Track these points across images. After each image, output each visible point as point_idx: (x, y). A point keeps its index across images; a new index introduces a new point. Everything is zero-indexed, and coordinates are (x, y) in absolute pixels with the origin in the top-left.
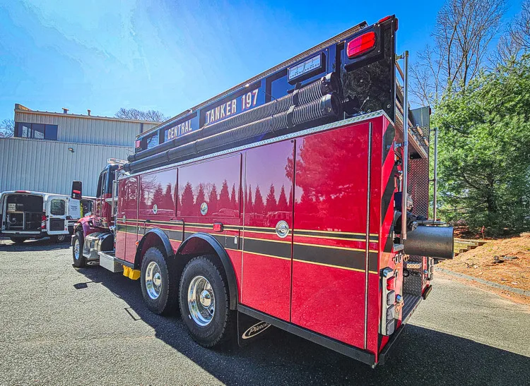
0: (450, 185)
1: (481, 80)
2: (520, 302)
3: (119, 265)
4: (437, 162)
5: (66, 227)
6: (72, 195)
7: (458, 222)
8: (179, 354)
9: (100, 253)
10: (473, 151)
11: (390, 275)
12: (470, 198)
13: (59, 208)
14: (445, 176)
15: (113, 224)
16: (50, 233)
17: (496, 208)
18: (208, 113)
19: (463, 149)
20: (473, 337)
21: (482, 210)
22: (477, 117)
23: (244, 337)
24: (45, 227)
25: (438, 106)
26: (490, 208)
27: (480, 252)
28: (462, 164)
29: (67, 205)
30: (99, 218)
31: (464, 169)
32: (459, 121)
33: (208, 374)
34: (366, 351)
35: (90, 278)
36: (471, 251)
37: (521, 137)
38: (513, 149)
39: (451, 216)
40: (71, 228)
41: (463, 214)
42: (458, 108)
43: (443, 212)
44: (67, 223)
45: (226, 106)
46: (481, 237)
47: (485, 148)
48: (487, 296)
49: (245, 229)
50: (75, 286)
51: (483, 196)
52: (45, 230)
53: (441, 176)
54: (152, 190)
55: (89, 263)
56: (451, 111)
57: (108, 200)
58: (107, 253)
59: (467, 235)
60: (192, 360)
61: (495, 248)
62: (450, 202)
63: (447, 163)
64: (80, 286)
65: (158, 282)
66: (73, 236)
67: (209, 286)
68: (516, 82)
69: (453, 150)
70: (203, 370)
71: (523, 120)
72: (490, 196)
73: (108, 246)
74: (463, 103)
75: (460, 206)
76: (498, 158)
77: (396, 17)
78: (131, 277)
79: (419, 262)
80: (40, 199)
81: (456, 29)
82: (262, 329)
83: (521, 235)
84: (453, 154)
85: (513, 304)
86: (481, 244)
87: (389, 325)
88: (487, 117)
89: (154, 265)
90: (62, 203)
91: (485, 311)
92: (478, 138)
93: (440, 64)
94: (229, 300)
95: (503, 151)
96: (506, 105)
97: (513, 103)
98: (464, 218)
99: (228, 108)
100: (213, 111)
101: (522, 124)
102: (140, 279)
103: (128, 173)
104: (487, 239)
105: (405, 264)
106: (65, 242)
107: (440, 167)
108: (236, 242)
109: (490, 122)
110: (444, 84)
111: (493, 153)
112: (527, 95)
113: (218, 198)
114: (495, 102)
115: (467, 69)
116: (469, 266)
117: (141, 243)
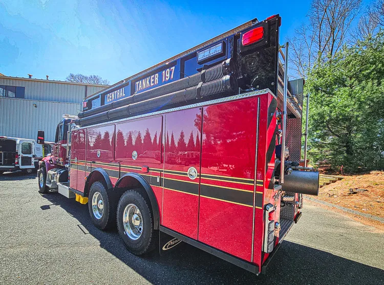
0: (317, 134)
1: (344, 53)
2: (368, 224)
3: (72, 193)
4: (308, 117)
5: (33, 163)
6: (38, 141)
7: (323, 162)
8: (118, 260)
9: (58, 183)
10: (336, 108)
11: (271, 209)
12: (333, 144)
13: (28, 149)
14: (314, 127)
15: (67, 163)
16: (21, 167)
17: (353, 151)
18: (137, 83)
19: (329, 106)
20: (331, 250)
21: (341, 153)
22: (340, 82)
23: (164, 249)
24: (18, 163)
25: (310, 73)
26: (347, 152)
27: (339, 185)
28: (328, 118)
29: (33, 147)
30: (57, 158)
31: (328, 122)
32: (326, 85)
33: (138, 275)
34: (252, 264)
35: (51, 201)
36: (332, 184)
37: (374, 98)
38: (367, 107)
39: (318, 157)
40: (36, 164)
41: (327, 155)
42: (326, 74)
43: (312, 154)
44: (33, 160)
45: (150, 78)
46: (340, 173)
47: (346, 106)
48: (343, 219)
49: (165, 172)
50: (41, 207)
51: (343, 143)
52: (18, 165)
53: (311, 127)
54: (94, 136)
55: (50, 191)
56: (320, 77)
57: (64, 145)
58: (63, 184)
59: (329, 171)
60: (127, 264)
61: (351, 182)
62: (317, 146)
63: (316, 118)
64: (45, 208)
65: (101, 207)
66: (38, 170)
67: (138, 211)
68: (372, 55)
69: (321, 107)
70: (135, 272)
71: (376, 84)
72: (348, 142)
73: (64, 179)
74: (330, 70)
75: (325, 149)
76: (356, 114)
77: (280, 16)
78: (81, 202)
79: (292, 196)
80: (13, 143)
81: (326, 11)
82: (177, 243)
83: (371, 173)
84: (320, 110)
85: (363, 225)
86: (340, 179)
87: (270, 246)
88: (348, 82)
89: (98, 195)
90: (30, 145)
91: (342, 231)
92: (341, 98)
93: (313, 39)
94: (153, 223)
95: (360, 108)
96: (363, 72)
97: (369, 71)
98: (328, 159)
99: (152, 80)
100: (141, 82)
101: (375, 87)
102: (87, 203)
103: (78, 126)
104: (344, 175)
105: (282, 198)
106: (32, 174)
107: (310, 120)
108: (158, 181)
109: (350, 86)
110: (315, 54)
111: (352, 110)
112: (380, 65)
113: (143, 142)
114: (355, 71)
115: (333, 42)
116: (330, 196)
117: (89, 178)
